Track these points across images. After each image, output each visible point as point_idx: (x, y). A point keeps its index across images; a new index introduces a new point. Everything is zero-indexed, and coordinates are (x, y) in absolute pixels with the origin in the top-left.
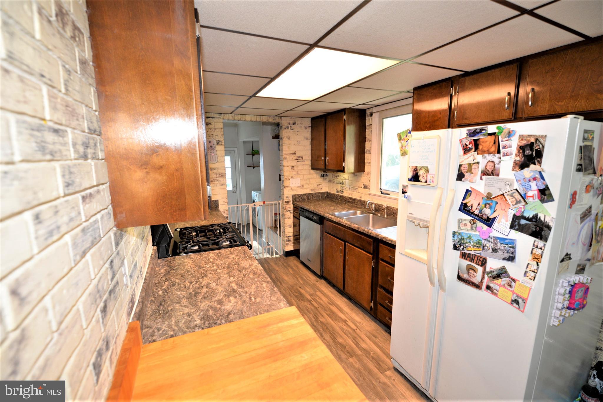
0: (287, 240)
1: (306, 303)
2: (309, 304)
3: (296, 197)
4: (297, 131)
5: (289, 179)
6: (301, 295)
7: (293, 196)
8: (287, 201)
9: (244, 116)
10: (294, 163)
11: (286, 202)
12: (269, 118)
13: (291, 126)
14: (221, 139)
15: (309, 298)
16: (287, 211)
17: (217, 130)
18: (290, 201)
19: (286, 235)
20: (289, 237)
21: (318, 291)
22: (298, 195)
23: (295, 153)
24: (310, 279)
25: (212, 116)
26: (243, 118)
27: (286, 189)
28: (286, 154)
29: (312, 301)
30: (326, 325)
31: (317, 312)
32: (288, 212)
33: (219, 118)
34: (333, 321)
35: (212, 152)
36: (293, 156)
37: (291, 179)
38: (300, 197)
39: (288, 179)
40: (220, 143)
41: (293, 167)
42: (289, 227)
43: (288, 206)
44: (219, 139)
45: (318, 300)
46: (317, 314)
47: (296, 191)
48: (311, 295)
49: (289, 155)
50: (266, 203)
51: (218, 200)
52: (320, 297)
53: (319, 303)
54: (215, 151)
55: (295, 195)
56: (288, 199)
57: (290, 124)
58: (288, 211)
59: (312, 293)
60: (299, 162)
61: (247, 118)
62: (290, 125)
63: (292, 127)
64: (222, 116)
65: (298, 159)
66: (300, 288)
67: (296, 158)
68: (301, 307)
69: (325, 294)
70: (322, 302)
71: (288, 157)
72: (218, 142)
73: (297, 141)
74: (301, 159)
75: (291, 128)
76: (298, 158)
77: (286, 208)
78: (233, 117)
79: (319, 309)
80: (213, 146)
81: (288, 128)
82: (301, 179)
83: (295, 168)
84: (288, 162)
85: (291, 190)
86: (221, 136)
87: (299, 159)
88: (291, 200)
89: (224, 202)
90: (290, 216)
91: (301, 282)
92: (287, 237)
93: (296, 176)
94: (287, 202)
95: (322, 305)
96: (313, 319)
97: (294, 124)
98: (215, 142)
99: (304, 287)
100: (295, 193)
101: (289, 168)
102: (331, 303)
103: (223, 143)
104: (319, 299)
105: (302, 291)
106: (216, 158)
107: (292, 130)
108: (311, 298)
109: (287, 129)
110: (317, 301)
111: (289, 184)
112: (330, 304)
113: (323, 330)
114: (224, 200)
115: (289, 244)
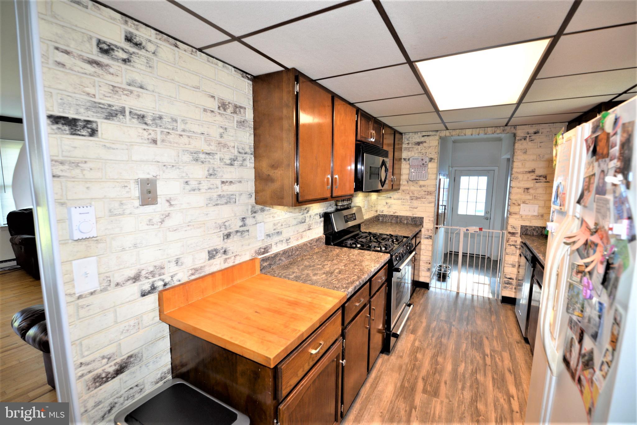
0: (506, 282)
1: (477, 354)
2: (480, 357)
3: (527, 229)
4: (540, 143)
5: (519, 205)
6: (481, 345)
7: (522, 227)
8: (511, 231)
9: (464, 131)
10: (530, 184)
11: (509, 233)
12: (496, 129)
13: (530, 136)
14: (435, 156)
15: (488, 351)
16: (510, 245)
17: (431, 148)
18: (517, 233)
19: (505, 275)
20: (510, 279)
21: (508, 351)
22: (530, 227)
23: (533, 171)
24: (510, 337)
25: (428, 134)
26: (462, 133)
27: (512, 217)
28: (517, 172)
29: (488, 356)
30: (480, 385)
31: (482, 368)
32: (513, 247)
33: (435, 135)
34: (494, 386)
35: (423, 169)
36: (529, 175)
37: (522, 205)
38: (534, 230)
39: (517, 204)
40: (433, 161)
41: (528, 189)
42: (511, 266)
43: (513, 238)
44: (432, 157)
45: (497, 359)
46: (480, 370)
47: (529, 220)
48: (493, 350)
49: (523, 173)
50: (483, 230)
51: (423, 218)
52: (502, 358)
53: (496, 362)
54: (426, 168)
55: (527, 226)
56: (513, 229)
57: (528, 134)
58: (513, 245)
59: (497, 349)
60: (538, 183)
61: (467, 132)
62: (528, 136)
63: (532, 137)
64: (438, 133)
65: (537, 180)
66: (487, 338)
67: (534, 177)
68: (467, 354)
69: (515, 359)
70: (500, 363)
71: (520, 176)
72: (431, 160)
73: (539, 156)
74: (544, 179)
75: (529, 139)
76: (537, 178)
77: (510, 240)
78: (450, 133)
79: (489, 368)
80: (425, 164)
81: (525, 139)
82: (539, 207)
83: (531, 191)
84: (519, 182)
85: (520, 219)
86: (435, 154)
87: (539, 180)
88: (519, 231)
89: (429, 220)
90: (514, 252)
91: (495, 334)
92: (506, 278)
93: (531, 201)
94: (513, 234)
95: (496, 366)
96: (470, 371)
97: (535, 133)
98: (427, 160)
99: (493, 340)
100: (527, 223)
101: (521, 191)
102: (512, 371)
103: (436, 161)
104: (499, 359)
105: (486, 342)
106: (427, 176)
107: (531, 141)
108: (489, 353)
109: (523, 140)
110: (495, 359)
111: (518, 210)
112: (510, 371)
113: (471, 386)
114: (429, 218)
115: (508, 287)
